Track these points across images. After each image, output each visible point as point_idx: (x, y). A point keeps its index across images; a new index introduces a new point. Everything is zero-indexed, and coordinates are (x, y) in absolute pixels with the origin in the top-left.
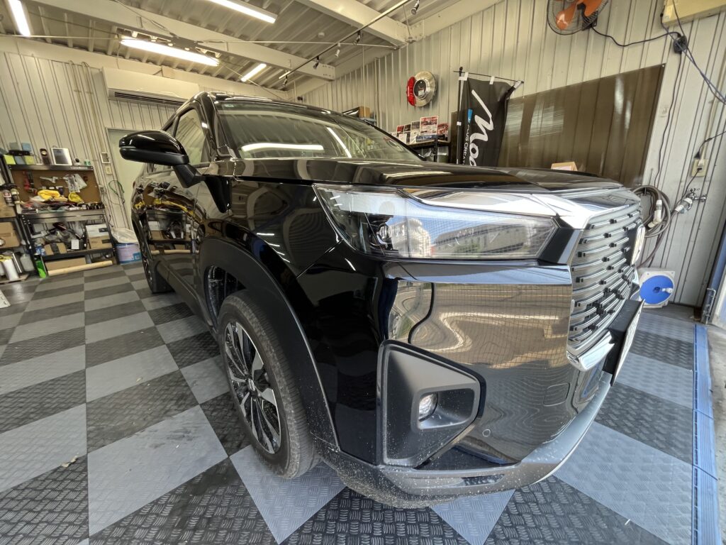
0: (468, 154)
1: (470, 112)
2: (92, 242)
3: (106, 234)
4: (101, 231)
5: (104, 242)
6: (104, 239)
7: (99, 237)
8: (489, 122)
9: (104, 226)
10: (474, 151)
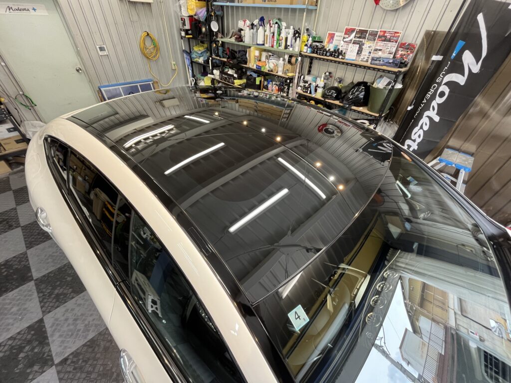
0: (433, 97)
1: (461, 43)
2: (5, 144)
3: (16, 134)
4: (9, 130)
5: (18, 142)
6: (16, 139)
7: (10, 138)
8: (477, 62)
9: (10, 125)
10: (442, 94)
